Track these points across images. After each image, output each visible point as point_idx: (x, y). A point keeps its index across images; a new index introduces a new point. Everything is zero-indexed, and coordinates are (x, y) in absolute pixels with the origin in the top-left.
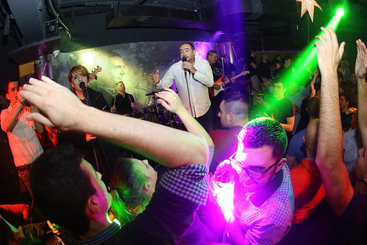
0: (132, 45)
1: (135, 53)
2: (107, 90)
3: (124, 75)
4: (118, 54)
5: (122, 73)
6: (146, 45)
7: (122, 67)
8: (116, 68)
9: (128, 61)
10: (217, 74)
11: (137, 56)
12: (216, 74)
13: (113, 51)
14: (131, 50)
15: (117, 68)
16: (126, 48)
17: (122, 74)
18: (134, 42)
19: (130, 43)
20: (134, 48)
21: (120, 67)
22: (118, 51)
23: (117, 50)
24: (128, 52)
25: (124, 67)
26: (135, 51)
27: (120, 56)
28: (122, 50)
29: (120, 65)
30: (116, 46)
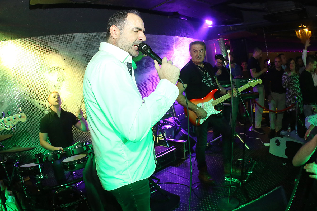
0: (79, 37)
1: (83, 48)
2: (37, 104)
3: (64, 82)
4: (56, 50)
5: (61, 79)
6: (100, 38)
7: (61, 70)
8: (51, 70)
9: (71, 61)
10: (210, 84)
11: (86, 53)
12: (207, 83)
13: (49, 44)
14: (77, 44)
15: (53, 71)
16: (69, 41)
17: (60, 81)
18: (82, 33)
19: (75, 34)
20: (81, 42)
21: (58, 69)
22: (55, 45)
23: (55, 43)
24: (71, 46)
25: (64, 70)
26: (84, 46)
27: (58, 52)
28: (62, 44)
29: (59, 66)
30: (53, 37)
